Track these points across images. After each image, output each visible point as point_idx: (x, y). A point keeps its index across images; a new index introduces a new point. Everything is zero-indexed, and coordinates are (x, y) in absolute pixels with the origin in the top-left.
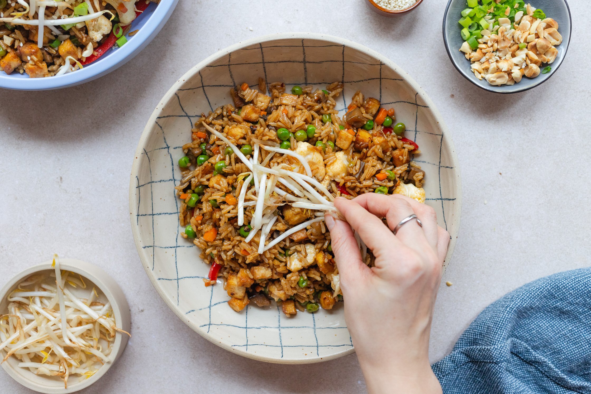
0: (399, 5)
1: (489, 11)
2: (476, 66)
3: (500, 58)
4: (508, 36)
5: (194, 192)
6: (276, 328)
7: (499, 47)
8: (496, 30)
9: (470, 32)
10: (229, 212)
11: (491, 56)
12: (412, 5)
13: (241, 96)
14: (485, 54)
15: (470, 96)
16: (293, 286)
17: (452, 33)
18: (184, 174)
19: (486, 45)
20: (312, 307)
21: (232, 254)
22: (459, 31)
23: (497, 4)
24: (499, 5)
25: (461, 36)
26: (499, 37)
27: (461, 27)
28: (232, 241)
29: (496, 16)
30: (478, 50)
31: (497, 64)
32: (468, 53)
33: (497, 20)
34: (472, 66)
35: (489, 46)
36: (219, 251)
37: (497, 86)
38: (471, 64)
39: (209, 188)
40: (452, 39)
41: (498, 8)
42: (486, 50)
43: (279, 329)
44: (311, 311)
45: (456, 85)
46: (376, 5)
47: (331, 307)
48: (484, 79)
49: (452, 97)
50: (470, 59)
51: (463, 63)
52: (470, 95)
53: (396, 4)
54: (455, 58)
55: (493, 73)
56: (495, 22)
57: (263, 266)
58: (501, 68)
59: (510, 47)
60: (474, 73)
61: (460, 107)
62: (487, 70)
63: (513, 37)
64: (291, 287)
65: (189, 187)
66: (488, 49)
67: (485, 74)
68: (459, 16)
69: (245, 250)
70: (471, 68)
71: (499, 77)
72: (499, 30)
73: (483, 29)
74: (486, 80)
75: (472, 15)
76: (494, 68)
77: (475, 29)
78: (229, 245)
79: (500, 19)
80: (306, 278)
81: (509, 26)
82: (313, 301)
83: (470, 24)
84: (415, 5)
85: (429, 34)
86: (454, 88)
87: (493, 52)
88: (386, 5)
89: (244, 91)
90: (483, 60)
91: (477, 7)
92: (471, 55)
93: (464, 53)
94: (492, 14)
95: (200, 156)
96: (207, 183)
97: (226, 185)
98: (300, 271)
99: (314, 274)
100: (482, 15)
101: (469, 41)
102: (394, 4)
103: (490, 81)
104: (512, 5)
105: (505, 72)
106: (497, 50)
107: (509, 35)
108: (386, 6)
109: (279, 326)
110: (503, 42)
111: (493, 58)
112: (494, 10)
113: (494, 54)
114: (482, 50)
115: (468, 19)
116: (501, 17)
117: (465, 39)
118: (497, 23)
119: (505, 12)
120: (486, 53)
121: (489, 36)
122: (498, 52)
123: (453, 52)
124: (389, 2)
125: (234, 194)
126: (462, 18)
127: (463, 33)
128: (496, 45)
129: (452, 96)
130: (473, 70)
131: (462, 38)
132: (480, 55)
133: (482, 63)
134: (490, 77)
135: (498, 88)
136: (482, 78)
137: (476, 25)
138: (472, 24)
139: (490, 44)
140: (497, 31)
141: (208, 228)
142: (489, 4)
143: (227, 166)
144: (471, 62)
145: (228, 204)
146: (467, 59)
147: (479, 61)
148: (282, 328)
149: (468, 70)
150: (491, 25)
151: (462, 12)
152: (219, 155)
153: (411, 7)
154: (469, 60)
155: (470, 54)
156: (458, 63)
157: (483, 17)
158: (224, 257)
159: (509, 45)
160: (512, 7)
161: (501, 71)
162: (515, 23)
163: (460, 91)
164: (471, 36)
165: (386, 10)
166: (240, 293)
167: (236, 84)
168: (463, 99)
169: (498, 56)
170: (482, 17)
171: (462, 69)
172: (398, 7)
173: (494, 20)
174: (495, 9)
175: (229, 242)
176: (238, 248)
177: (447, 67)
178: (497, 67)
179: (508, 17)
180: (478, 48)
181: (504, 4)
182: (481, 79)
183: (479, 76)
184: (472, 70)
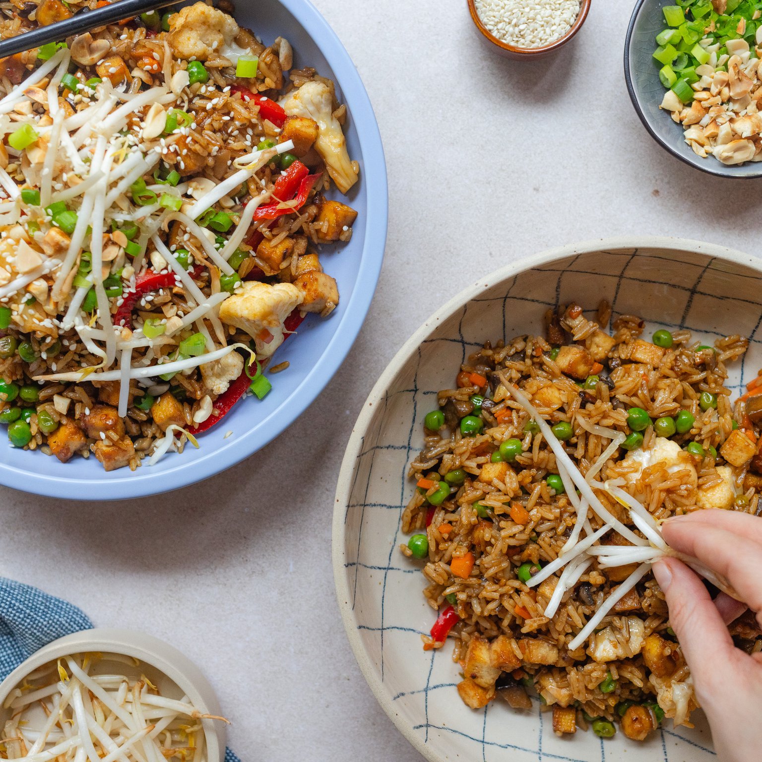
0: (539, 36)
1: (707, 29)
2: (692, 133)
3: (737, 113)
4: (746, 72)
5: (442, 479)
6: (534, 752)
7: (732, 94)
8: (723, 63)
9: (676, 72)
10: (513, 536)
11: (719, 111)
12: (563, 34)
13: (564, 327)
14: (707, 110)
15: (689, 190)
16: (590, 687)
17: (643, 77)
18: (428, 442)
19: (708, 93)
20: (604, 729)
21: (495, 609)
22: (656, 74)
23: (720, 15)
24: (725, 16)
25: (660, 81)
26: (731, 75)
27: (659, 65)
28: (501, 586)
29: (721, 37)
30: (694, 103)
31: (732, 125)
32: (677, 112)
33: (724, 45)
34: (685, 133)
35: (714, 94)
36: (469, 597)
37: (736, 166)
38: (684, 130)
39: (480, 482)
40: (644, 88)
41: (723, 23)
42: (709, 101)
43: (538, 755)
44: (601, 734)
45: (661, 172)
46: (498, 41)
47: (642, 737)
48: (710, 154)
49: (655, 195)
50: (681, 121)
51: (669, 131)
52: (689, 187)
53: (534, 37)
54: (652, 122)
55: (725, 143)
56: (720, 48)
57: (547, 641)
58: (739, 131)
59: (753, 92)
60: (691, 146)
61: (672, 211)
62: (714, 138)
63: (756, 72)
64: (586, 688)
65: (436, 468)
66: (712, 100)
67: (711, 146)
68: (653, 44)
69: (524, 608)
70: (684, 137)
71: (737, 150)
72: (729, 63)
73: (699, 64)
74: (714, 157)
75: (677, 41)
76: (727, 134)
77: (684, 66)
78: (495, 591)
79: (729, 43)
80: (616, 677)
81: (747, 54)
82: (611, 719)
83: (675, 58)
84: (569, 33)
85: (601, 84)
86: (657, 177)
87: (722, 104)
88: (517, 39)
89: (574, 318)
90: (706, 120)
91: (685, 25)
92: (683, 115)
93: (669, 112)
94: (712, 35)
95: (468, 417)
96: (476, 472)
97: (515, 485)
98: (609, 663)
99: (631, 672)
100: (695, 39)
101: (676, 89)
102: (531, 36)
103: (723, 157)
104: (749, 15)
105: (748, 138)
106: (730, 100)
107: (749, 69)
108: (517, 41)
109: (540, 750)
110: (740, 84)
111: (724, 116)
112: (716, 27)
113: (725, 107)
114: (702, 103)
115: (670, 48)
116: (731, 39)
117: (668, 86)
118: (723, 50)
119: (736, 28)
120: (710, 107)
121: (711, 76)
122: (731, 104)
123: (649, 113)
124: (522, 33)
125: (525, 503)
126: (659, 49)
127: (663, 75)
128: (726, 91)
129: (656, 192)
130: (688, 142)
131: (662, 84)
132: (699, 111)
133: (704, 126)
134: (721, 150)
135: (739, 169)
136: (707, 153)
137: (686, 58)
138: (678, 57)
139: (714, 90)
140: (726, 65)
141: (458, 551)
142: (707, 16)
143: (524, 452)
144: (684, 127)
145: (513, 520)
146: (676, 123)
147: (697, 123)
148: (544, 754)
149: (679, 143)
150: (714, 56)
151: (658, 38)
152: (511, 428)
153: (562, 38)
154: (680, 124)
155: (680, 113)
156: (660, 132)
157: (698, 42)
158: (477, 608)
159: (751, 88)
160: (749, 18)
161: (741, 138)
162: (757, 46)
163: (668, 183)
164: (678, 79)
165: (517, 48)
166: (488, 678)
167: (560, 303)
168: (677, 196)
169: (732, 110)
170: (695, 43)
171: (669, 142)
172: (539, 40)
173: (718, 45)
174: (718, 25)
175: (495, 587)
176: (511, 601)
177: (641, 141)
178: (733, 130)
179: (742, 36)
180: (694, 100)
181: (733, 15)
182: (706, 155)
183: (702, 152)
184: (686, 141)
